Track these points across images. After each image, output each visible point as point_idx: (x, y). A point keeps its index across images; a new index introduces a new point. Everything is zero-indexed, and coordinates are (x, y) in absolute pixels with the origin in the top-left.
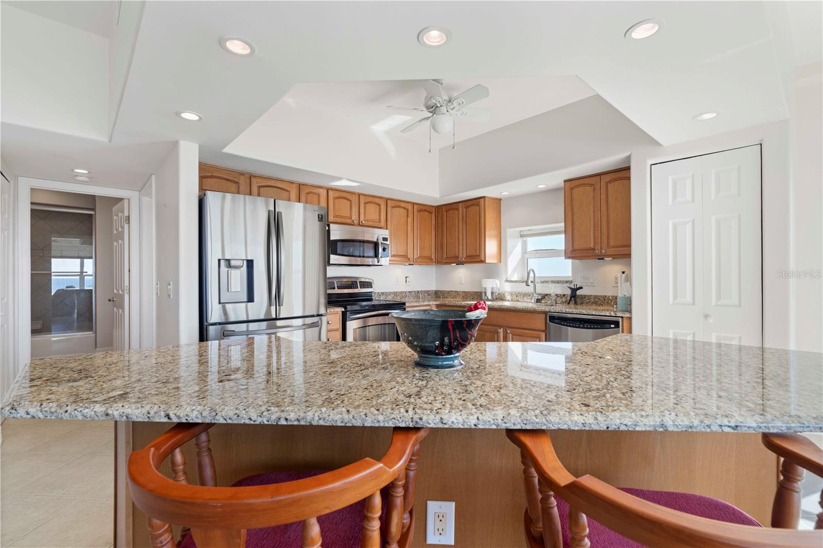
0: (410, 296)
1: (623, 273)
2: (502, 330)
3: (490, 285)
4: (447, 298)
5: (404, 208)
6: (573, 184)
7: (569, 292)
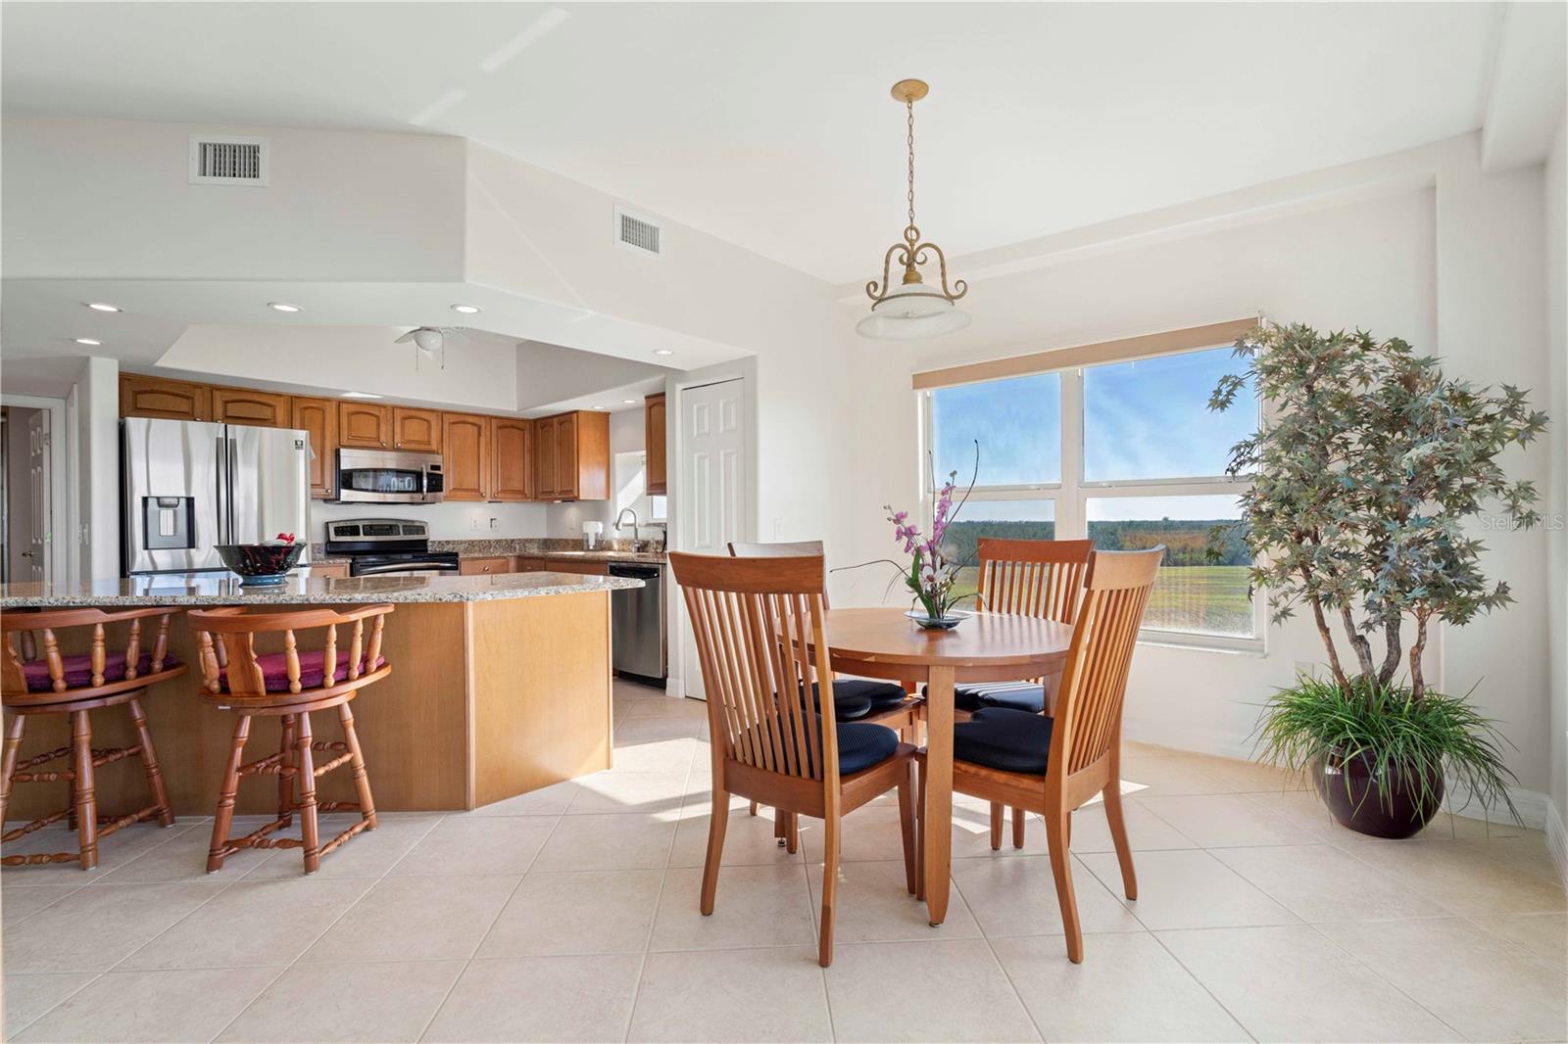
3: (593, 529)
4: (556, 549)
5: (473, 424)
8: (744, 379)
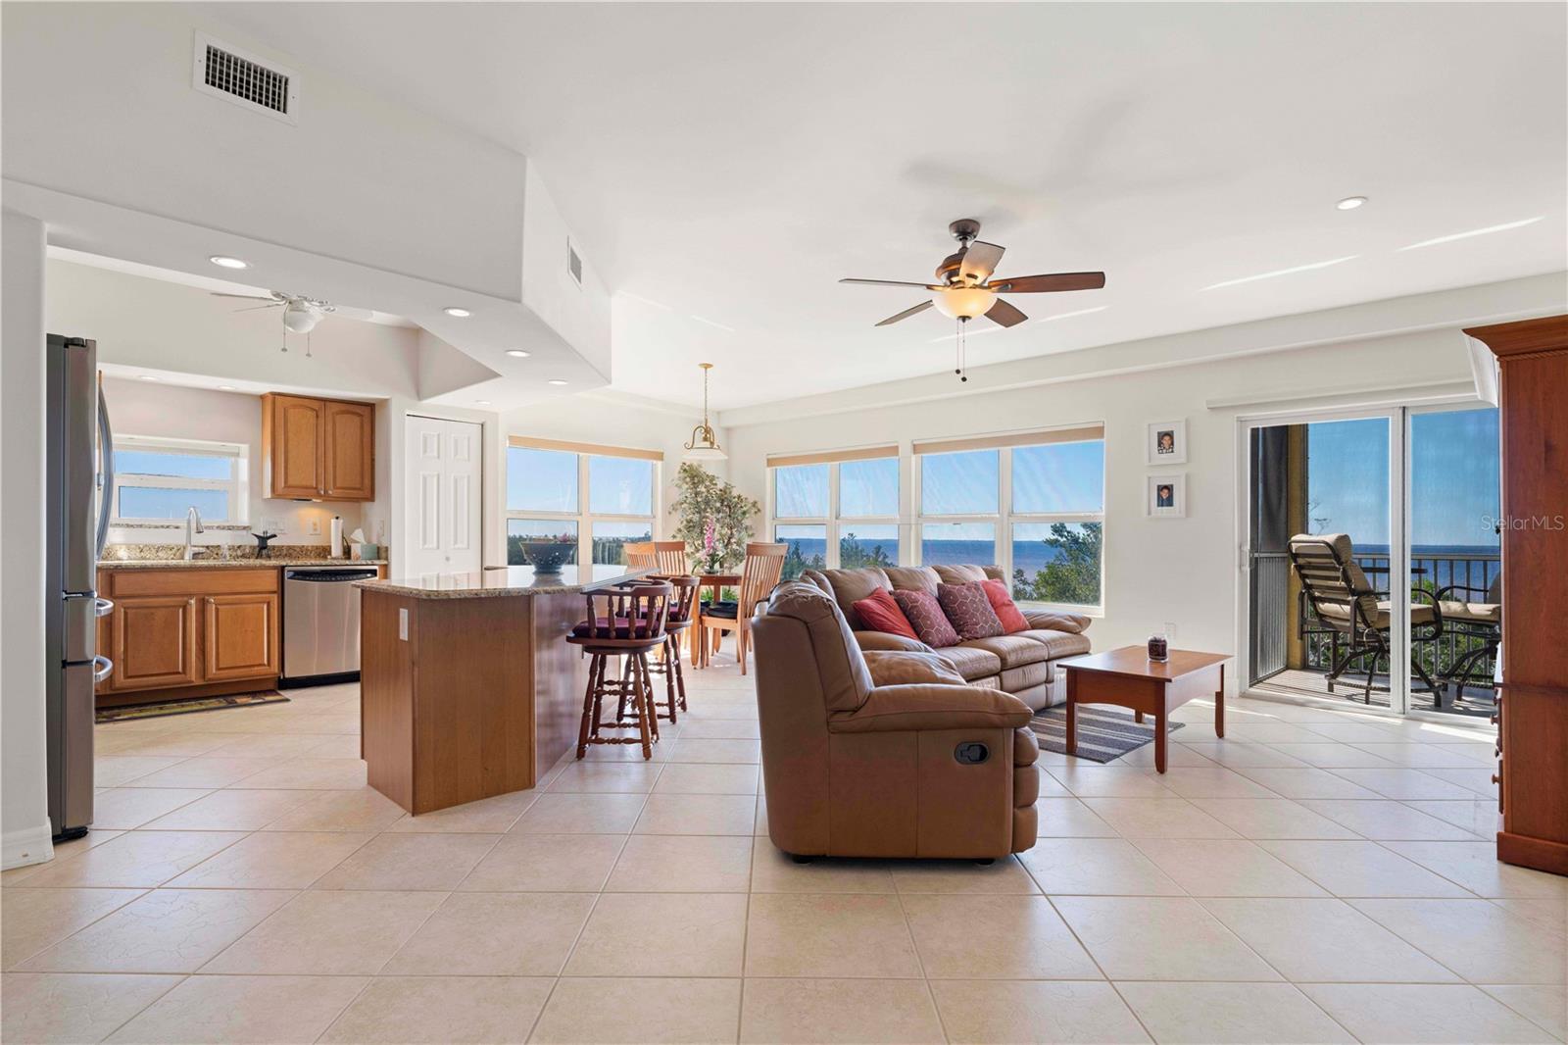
1: (337, 518)
2: (193, 602)
7: (256, 542)
8: (482, 425)
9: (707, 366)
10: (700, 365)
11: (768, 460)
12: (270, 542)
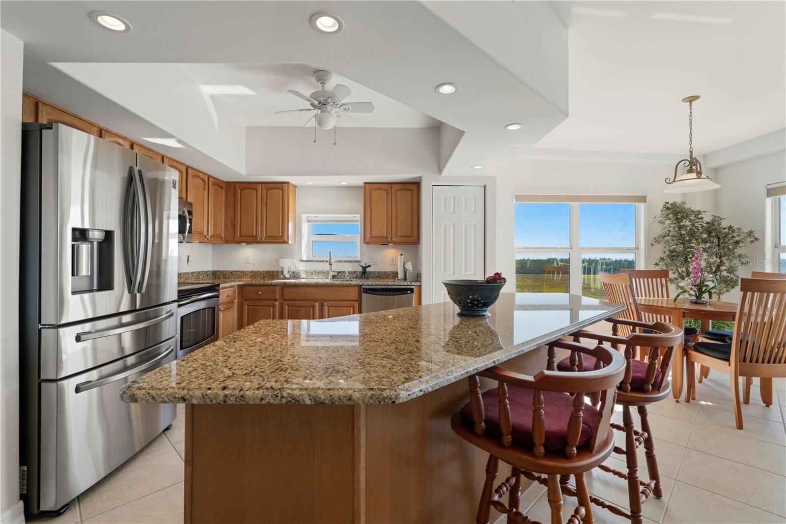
0: (192, 277)
1: (401, 255)
2: (317, 304)
3: (288, 265)
4: (229, 278)
5: (202, 179)
6: (370, 188)
7: (361, 269)
8: (485, 187)
9: (691, 99)
10: (684, 100)
11: (768, 190)
12: (368, 270)
